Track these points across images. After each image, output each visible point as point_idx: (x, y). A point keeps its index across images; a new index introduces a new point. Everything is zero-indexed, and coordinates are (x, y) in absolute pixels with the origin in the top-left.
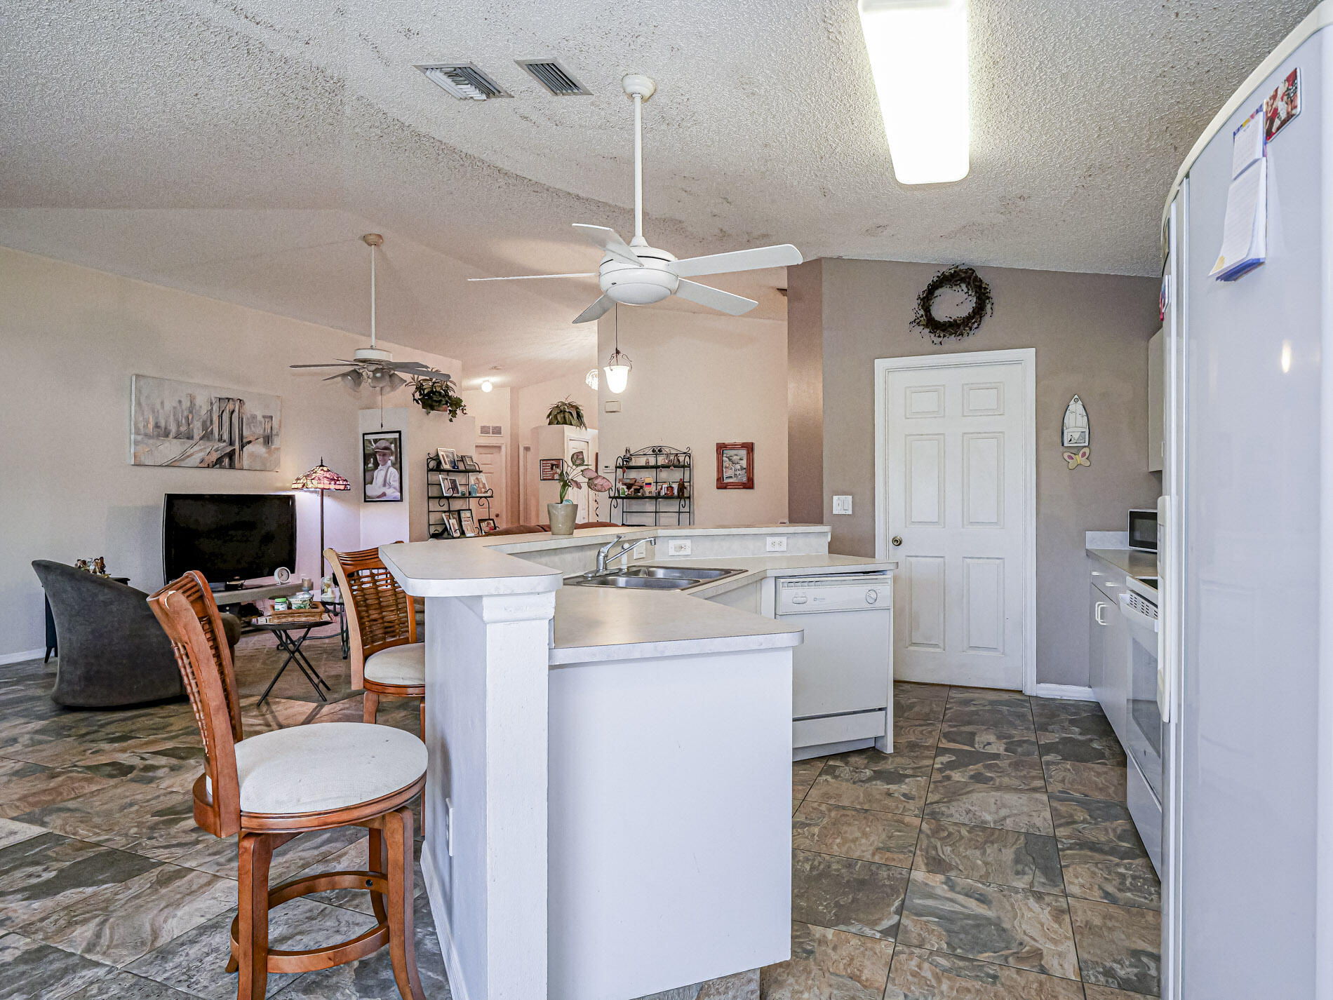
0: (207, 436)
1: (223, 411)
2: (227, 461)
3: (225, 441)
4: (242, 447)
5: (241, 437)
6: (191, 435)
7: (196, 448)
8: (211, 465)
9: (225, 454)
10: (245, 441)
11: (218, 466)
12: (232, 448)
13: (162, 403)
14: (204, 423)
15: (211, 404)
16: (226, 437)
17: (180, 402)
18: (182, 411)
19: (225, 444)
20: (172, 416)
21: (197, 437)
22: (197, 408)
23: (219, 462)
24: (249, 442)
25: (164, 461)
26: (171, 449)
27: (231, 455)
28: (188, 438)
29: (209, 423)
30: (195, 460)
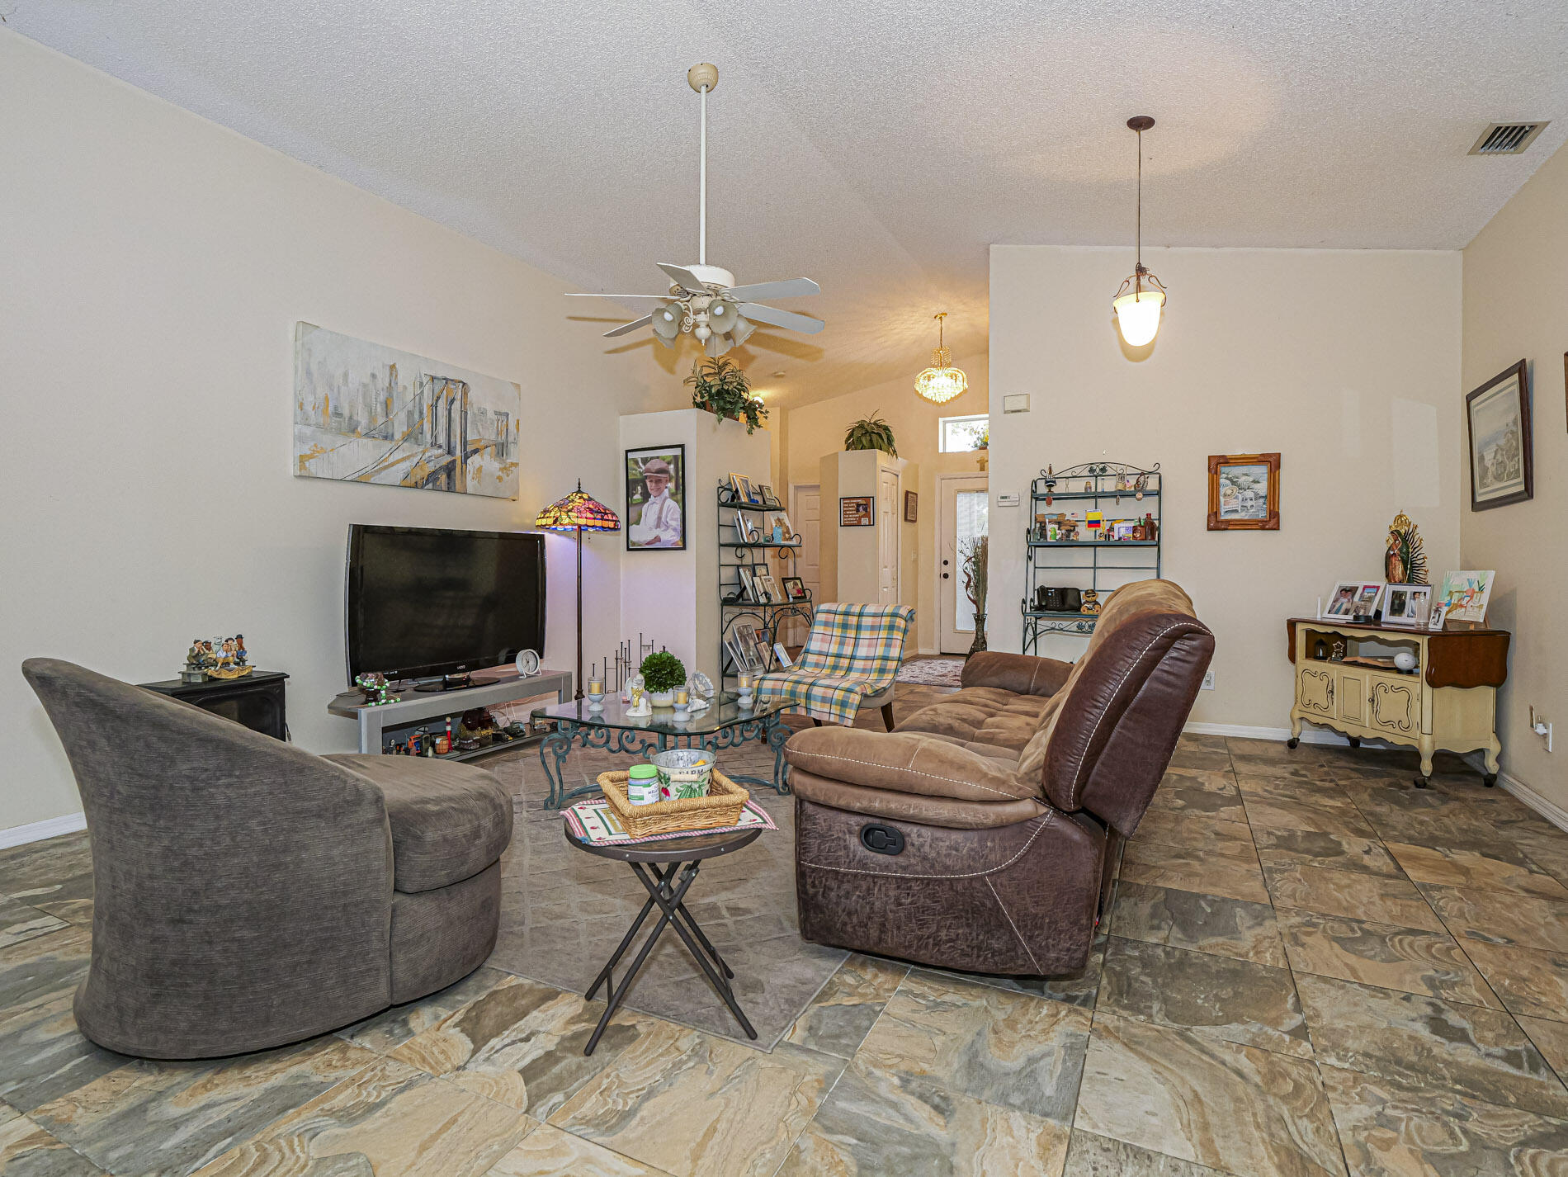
0: (412, 436)
1: (438, 398)
2: (443, 477)
3: (440, 447)
4: (466, 457)
5: (464, 443)
6: (390, 433)
7: (398, 455)
8: (420, 482)
9: (441, 468)
10: (469, 449)
11: (430, 486)
12: (449, 458)
13: (346, 375)
14: (410, 414)
15: (421, 384)
16: (442, 440)
17: (374, 376)
18: (377, 394)
19: (440, 451)
20: (360, 399)
21: (398, 436)
22: (400, 389)
23: (432, 477)
24: (476, 451)
25: (348, 473)
26: (360, 454)
27: (449, 469)
28: (386, 438)
29: (416, 416)
30: (396, 474)
